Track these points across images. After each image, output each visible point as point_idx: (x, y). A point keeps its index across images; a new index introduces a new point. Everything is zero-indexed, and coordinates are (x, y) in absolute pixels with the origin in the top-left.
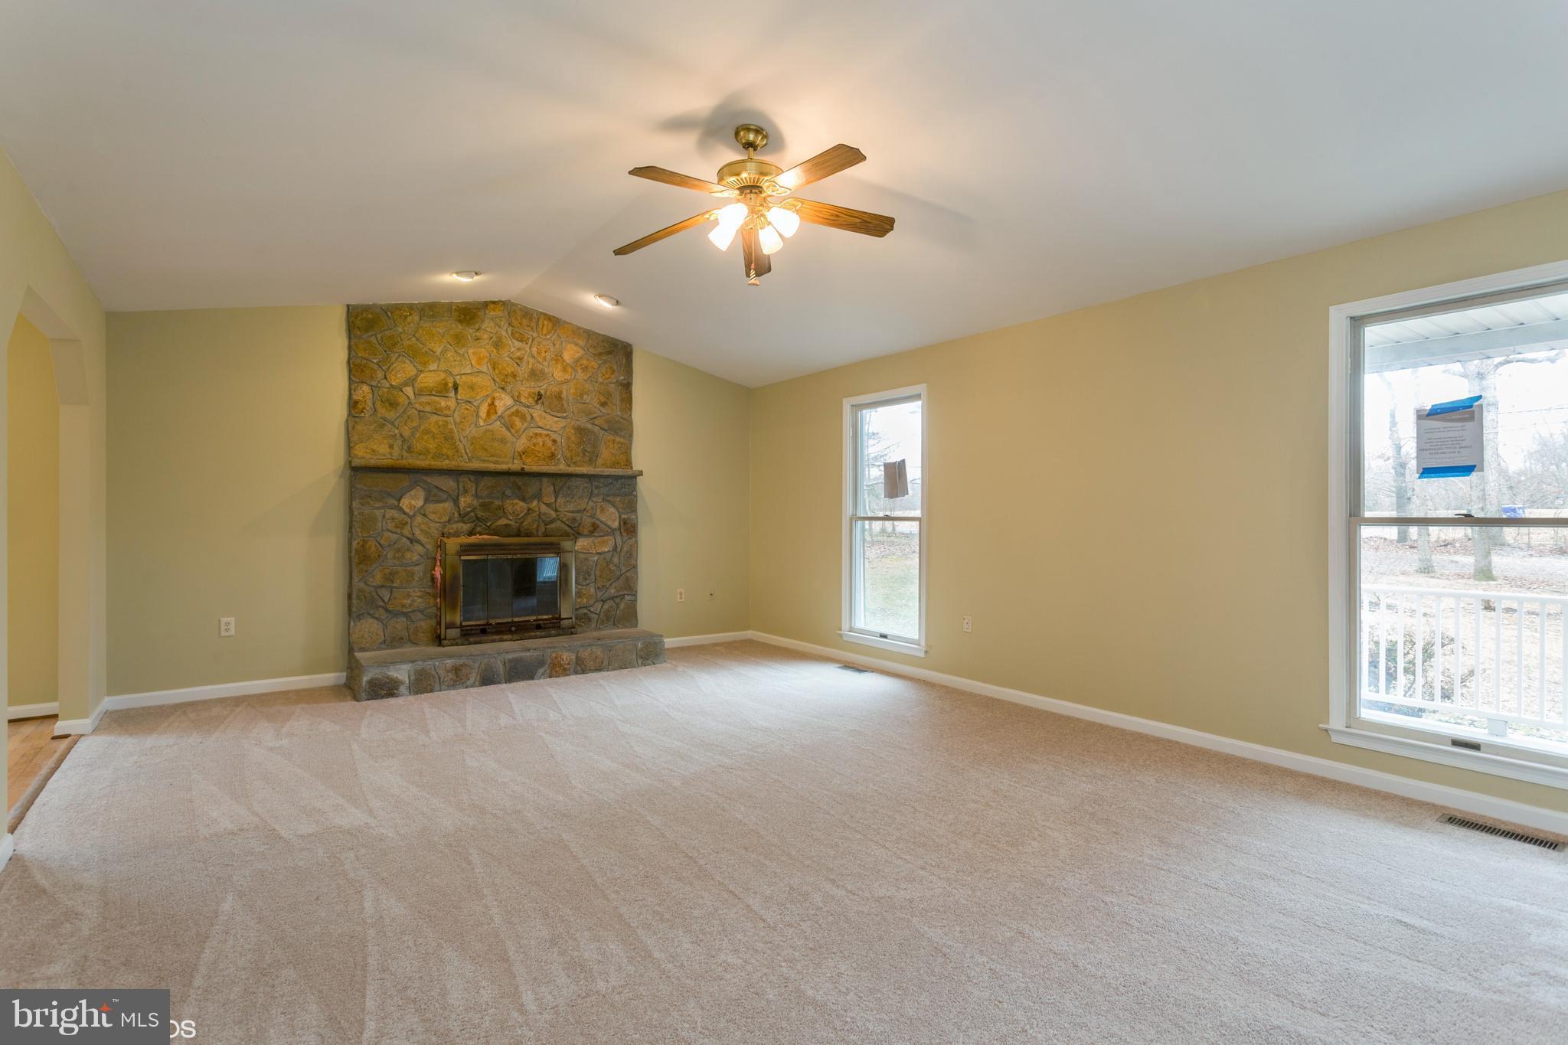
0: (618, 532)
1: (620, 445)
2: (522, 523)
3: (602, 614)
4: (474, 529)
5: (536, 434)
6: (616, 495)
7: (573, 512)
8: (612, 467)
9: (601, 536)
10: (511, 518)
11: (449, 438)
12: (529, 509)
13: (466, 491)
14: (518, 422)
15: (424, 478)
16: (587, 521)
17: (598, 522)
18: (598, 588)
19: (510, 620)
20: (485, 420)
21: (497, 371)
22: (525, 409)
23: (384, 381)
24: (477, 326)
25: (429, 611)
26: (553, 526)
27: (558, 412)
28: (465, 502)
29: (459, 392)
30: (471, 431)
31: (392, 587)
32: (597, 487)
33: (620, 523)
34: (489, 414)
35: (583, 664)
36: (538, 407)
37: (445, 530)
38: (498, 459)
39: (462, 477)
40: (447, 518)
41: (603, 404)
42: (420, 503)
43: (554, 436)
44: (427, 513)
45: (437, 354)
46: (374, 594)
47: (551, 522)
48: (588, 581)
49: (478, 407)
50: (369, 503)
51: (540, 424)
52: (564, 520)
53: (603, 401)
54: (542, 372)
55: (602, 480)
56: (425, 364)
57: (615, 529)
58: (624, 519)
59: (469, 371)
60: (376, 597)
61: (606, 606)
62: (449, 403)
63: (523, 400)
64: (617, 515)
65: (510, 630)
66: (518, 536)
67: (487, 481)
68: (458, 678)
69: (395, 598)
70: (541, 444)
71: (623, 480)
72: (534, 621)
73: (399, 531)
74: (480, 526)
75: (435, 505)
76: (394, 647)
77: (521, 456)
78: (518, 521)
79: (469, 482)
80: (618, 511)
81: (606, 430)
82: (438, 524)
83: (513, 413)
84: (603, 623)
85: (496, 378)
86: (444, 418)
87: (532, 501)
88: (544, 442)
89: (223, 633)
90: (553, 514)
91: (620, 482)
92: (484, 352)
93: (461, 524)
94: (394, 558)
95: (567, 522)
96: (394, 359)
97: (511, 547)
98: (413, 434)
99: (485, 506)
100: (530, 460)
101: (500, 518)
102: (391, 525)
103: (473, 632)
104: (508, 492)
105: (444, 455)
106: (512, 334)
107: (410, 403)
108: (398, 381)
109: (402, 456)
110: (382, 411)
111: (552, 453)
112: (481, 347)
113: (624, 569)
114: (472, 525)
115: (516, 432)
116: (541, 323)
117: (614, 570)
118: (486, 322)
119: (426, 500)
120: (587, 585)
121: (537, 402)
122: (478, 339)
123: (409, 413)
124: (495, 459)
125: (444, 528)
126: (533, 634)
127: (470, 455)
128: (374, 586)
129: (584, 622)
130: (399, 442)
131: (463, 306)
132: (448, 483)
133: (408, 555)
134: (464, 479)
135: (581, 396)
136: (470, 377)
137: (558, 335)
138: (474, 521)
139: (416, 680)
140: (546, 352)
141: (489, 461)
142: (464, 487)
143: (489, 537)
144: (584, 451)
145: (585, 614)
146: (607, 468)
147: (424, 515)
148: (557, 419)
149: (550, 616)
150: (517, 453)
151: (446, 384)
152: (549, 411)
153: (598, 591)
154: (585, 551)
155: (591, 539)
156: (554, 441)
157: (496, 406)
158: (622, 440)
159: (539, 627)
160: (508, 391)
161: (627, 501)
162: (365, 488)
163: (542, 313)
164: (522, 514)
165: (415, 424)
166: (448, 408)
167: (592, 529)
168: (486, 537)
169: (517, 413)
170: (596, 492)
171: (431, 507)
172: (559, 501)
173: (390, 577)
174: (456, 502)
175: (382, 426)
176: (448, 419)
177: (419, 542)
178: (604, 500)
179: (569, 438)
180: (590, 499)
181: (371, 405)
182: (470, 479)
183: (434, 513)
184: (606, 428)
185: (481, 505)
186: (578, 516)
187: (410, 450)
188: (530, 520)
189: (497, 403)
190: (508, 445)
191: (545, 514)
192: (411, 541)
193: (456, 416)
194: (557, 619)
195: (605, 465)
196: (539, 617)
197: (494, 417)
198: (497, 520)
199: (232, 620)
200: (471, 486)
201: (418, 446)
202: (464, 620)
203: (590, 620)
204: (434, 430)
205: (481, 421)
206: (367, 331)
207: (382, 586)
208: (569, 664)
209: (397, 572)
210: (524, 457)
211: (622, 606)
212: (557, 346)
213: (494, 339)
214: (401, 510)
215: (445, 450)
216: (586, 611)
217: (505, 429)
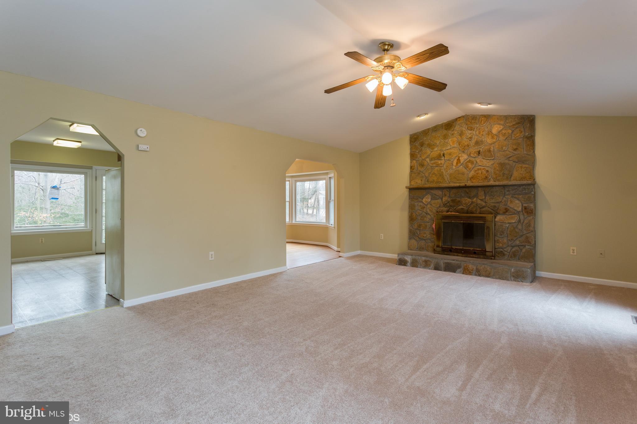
0: (521, 213)
1: (525, 169)
2: (469, 208)
3: (511, 253)
4: (449, 210)
5: (478, 169)
6: (519, 194)
7: (494, 203)
8: (520, 180)
9: (510, 215)
10: (464, 206)
11: (441, 175)
12: (472, 202)
13: (445, 195)
14: (470, 165)
15: (431, 191)
16: (502, 207)
17: (509, 208)
18: (509, 240)
19: (461, 248)
20: (456, 166)
21: (460, 146)
22: (474, 159)
23: (420, 158)
24: (452, 129)
25: (432, 240)
26: (484, 209)
27: (489, 157)
28: (445, 199)
29: (445, 157)
30: (451, 171)
31: (420, 230)
32: (508, 191)
33: (522, 208)
34: (457, 163)
35: (479, 272)
36: (479, 157)
37: (438, 210)
38: (461, 182)
39: (444, 189)
40: (439, 206)
41: (515, 150)
42: (429, 200)
43: (487, 169)
44: (432, 204)
45: (437, 144)
46: (415, 231)
47: (483, 207)
48: (502, 236)
49: (453, 162)
50: (413, 200)
51: (480, 164)
52: (489, 207)
53: (515, 148)
54: (482, 141)
55: (511, 187)
56: (433, 149)
57: (519, 211)
58: (525, 206)
59: (450, 148)
60: (415, 232)
61: (514, 250)
62: (441, 162)
63: (472, 155)
64: (520, 204)
65: (461, 252)
66: (467, 213)
67: (454, 191)
68: (426, 265)
69: (421, 234)
70: (480, 172)
71: (524, 186)
72: (472, 250)
73: (422, 210)
74: (451, 209)
75: (435, 201)
76: (421, 251)
77: (471, 179)
78: (467, 207)
79: (447, 192)
80: (521, 203)
81: (517, 162)
82: (435, 208)
83: (468, 162)
84: (511, 257)
85: (460, 148)
86: (440, 168)
87: (474, 199)
88: (482, 172)
89: (381, 238)
90: (484, 204)
91: (521, 188)
92: (455, 139)
93: (444, 208)
94: (421, 219)
95: (491, 208)
96: (423, 150)
97: (463, 218)
98: (429, 175)
99: (453, 201)
100: (475, 180)
101: (460, 205)
102: (420, 208)
103: (447, 250)
104: (463, 195)
105: (439, 182)
106: (467, 128)
107: (428, 164)
108: (424, 157)
109: (425, 184)
110: (420, 169)
111: (486, 176)
112: (454, 137)
113: (525, 232)
114: (448, 208)
115: (469, 169)
116: (481, 119)
117: (518, 232)
118: (457, 126)
119: (432, 199)
120: (502, 238)
121: (479, 155)
122: (453, 134)
123: (428, 168)
124: (459, 181)
125: (437, 209)
126: (471, 255)
127: (449, 181)
128: (415, 229)
129: (501, 255)
130: (425, 178)
131: (447, 123)
132: (439, 193)
133: (425, 219)
134: (445, 190)
135: (502, 148)
136: (449, 150)
137: (489, 123)
138: (449, 207)
139: (413, 262)
140: (483, 132)
141: (457, 183)
142: (445, 194)
143: (454, 213)
144: (504, 174)
145: (501, 251)
146: (517, 181)
147: (431, 205)
148: (488, 161)
149: (481, 249)
150: (469, 178)
151: (440, 155)
152: (485, 158)
153: (509, 241)
154: (501, 221)
155: (505, 216)
156: (487, 171)
157: (460, 160)
158: (527, 166)
159: (475, 253)
160: (466, 153)
161: (526, 197)
162: (412, 195)
163: (481, 115)
164: (469, 204)
165: (430, 171)
166: (441, 164)
167: (505, 211)
168: (453, 213)
169: (470, 161)
170: (507, 193)
171: (433, 201)
172: (487, 198)
173: (420, 226)
174: (442, 199)
175: (419, 174)
176: (441, 168)
177: (429, 214)
178: (512, 197)
179: (495, 169)
180: (504, 197)
181: (416, 167)
182: (447, 190)
183: (434, 204)
184: (516, 161)
185: (451, 200)
186: (497, 205)
187: (428, 181)
188: (472, 207)
189: (460, 159)
190: (465, 175)
191: (479, 204)
192: (426, 214)
193: (444, 166)
194: (484, 251)
195: (516, 180)
196: (475, 249)
197: (459, 165)
198: (459, 206)
199: (383, 235)
200: (447, 193)
201: (431, 179)
202: (443, 245)
203: (504, 255)
204: (436, 173)
205: (454, 166)
206: (415, 142)
207: (417, 229)
208: (472, 270)
209: (422, 224)
210: (472, 180)
211: (524, 250)
212: (489, 128)
213: (460, 132)
214: (423, 202)
215: (440, 180)
216: (502, 250)
217: (464, 168)
